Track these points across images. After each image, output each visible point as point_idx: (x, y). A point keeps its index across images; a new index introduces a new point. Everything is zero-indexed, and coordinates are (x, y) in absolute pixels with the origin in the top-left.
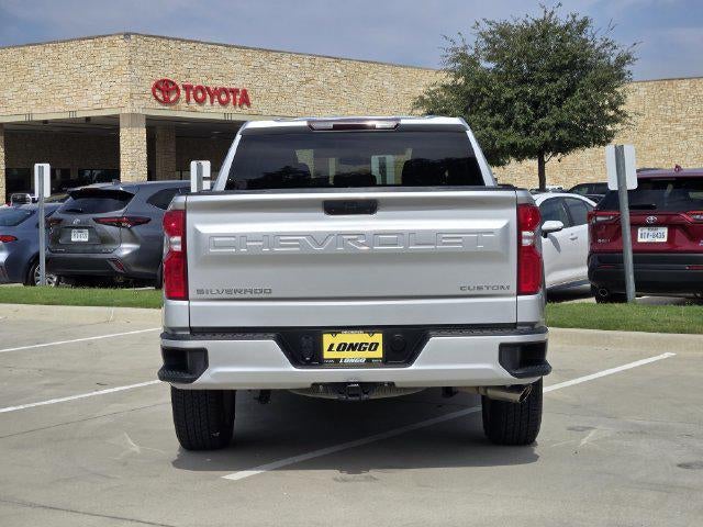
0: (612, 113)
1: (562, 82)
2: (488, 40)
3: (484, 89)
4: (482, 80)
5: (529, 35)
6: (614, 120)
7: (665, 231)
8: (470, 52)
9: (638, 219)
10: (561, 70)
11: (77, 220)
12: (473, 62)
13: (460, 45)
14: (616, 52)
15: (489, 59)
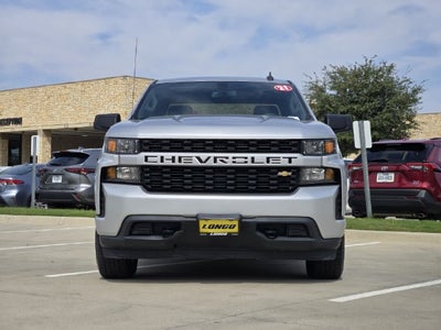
0: (408, 122)
1: (376, 102)
2: (332, 77)
3: (327, 106)
4: (327, 100)
5: (356, 74)
6: (410, 127)
7: (392, 175)
8: (320, 84)
9: (375, 168)
10: (375, 95)
11: (55, 170)
12: (322, 90)
13: (314, 80)
14: (412, 85)
15: (332, 89)
